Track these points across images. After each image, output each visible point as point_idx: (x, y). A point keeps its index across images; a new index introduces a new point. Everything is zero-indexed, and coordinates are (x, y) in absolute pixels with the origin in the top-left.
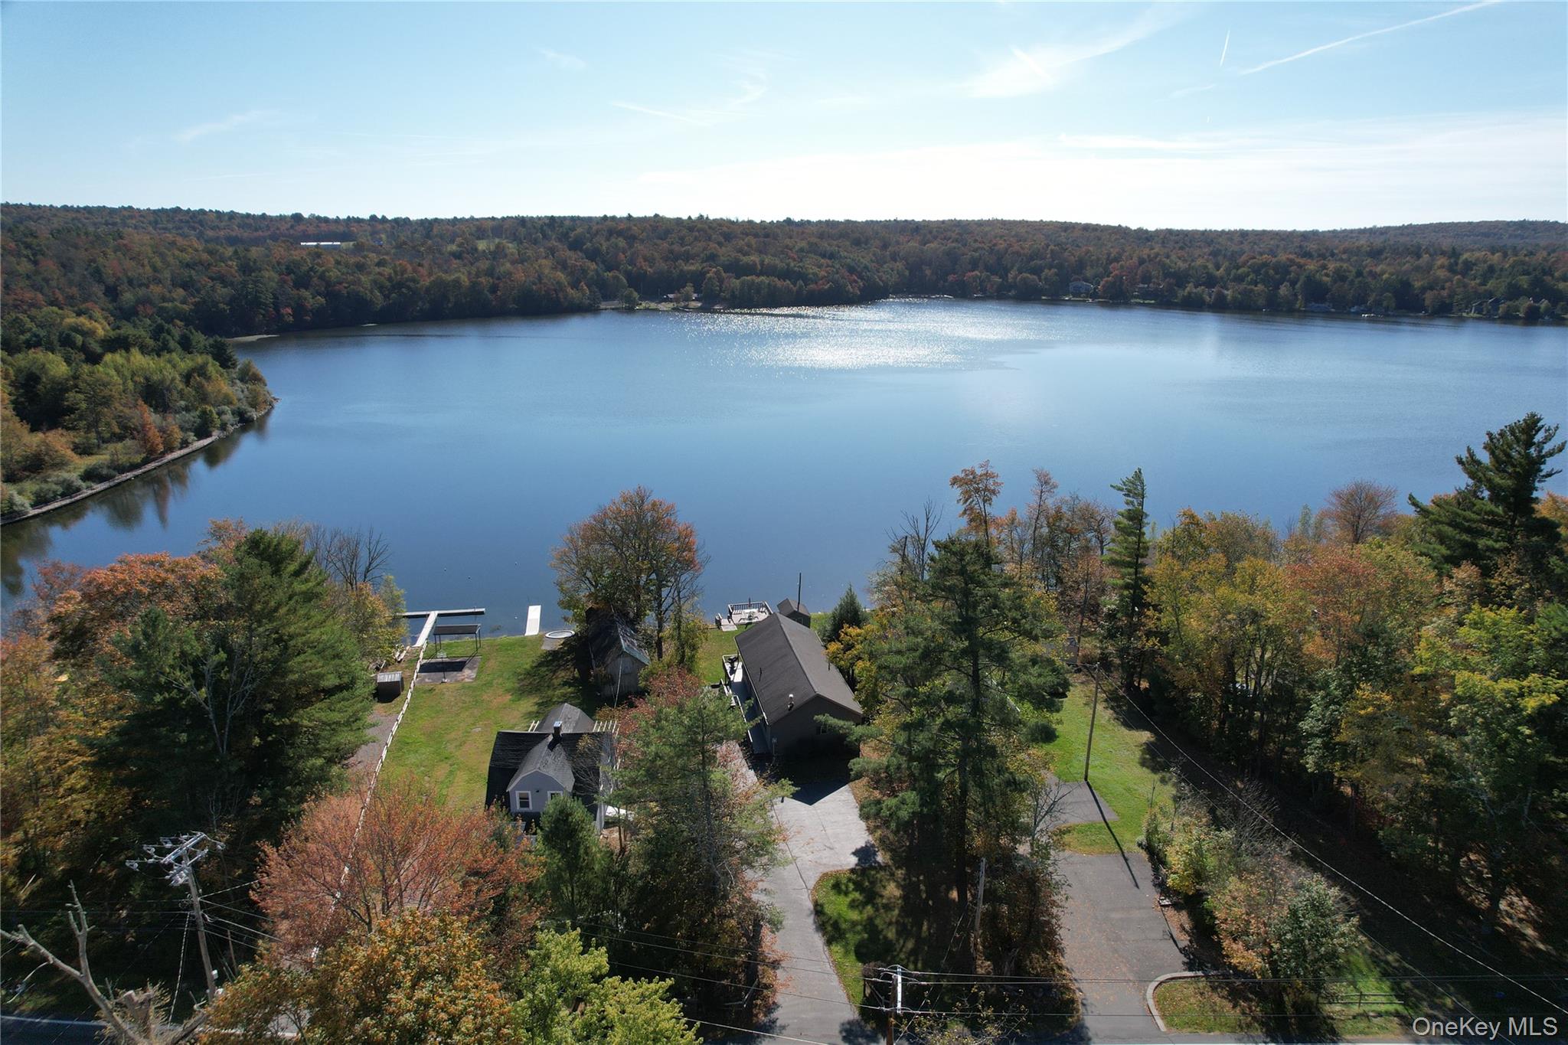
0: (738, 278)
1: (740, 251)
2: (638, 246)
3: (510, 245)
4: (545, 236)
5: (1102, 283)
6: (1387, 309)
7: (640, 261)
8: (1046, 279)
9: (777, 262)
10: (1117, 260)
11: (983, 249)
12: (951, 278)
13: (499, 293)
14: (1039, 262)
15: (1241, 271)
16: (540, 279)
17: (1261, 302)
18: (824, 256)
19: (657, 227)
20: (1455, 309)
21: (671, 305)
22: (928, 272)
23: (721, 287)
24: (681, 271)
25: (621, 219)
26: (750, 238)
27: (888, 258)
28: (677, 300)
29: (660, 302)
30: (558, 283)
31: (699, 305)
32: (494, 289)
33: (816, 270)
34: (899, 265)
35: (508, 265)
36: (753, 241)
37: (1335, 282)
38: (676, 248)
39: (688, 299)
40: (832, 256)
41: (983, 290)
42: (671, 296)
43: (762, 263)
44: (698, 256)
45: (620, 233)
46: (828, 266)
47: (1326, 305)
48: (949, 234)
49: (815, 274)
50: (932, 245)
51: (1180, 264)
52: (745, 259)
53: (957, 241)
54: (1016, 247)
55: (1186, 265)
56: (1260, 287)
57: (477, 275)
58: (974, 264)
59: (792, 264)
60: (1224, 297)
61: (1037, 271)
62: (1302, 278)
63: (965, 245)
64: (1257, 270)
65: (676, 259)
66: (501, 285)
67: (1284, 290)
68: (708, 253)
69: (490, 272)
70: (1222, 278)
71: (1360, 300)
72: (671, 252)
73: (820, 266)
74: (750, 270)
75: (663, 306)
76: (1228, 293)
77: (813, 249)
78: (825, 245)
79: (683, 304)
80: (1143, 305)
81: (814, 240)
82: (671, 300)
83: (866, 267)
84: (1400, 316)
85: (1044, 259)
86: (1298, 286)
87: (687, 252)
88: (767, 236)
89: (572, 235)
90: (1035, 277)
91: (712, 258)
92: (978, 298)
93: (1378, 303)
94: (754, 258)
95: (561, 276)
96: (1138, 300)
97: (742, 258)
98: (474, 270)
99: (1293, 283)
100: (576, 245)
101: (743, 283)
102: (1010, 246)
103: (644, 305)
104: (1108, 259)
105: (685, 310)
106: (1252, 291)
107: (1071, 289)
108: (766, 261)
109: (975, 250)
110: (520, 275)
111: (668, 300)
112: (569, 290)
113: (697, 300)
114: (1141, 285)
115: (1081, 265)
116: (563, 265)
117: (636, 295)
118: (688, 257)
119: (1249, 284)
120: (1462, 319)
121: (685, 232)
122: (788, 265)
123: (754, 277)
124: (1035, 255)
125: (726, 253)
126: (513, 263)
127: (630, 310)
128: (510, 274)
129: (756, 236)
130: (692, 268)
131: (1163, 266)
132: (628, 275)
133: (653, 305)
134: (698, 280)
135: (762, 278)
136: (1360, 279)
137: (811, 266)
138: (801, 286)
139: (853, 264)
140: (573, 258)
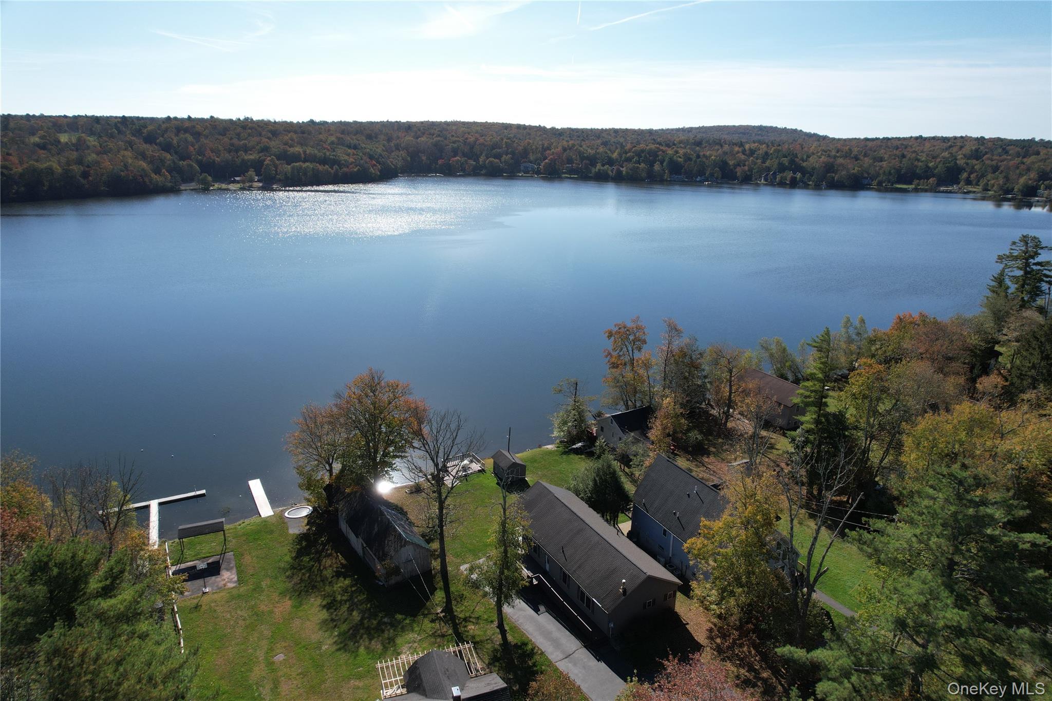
0: (288, 164)
1: (286, 144)
2: (203, 140)
3: (91, 139)
4: (120, 132)
5: (543, 164)
6: (717, 178)
7: (208, 153)
8: (505, 161)
9: (316, 152)
10: (548, 148)
11: (459, 141)
12: (440, 162)
13: (91, 178)
14: (498, 150)
15: (628, 155)
16: (126, 166)
17: (644, 175)
18: (349, 147)
19: (214, 126)
20: (753, 179)
21: (239, 185)
22: (424, 158)
23: (276, 171)
24: (243, 160)
25: (182, 120)
26: (292, 134)
27: (394, 149)
28: (243, 182)
29: (229, 183)
30: (143, 170)
31: (261, 185)
32: (85, 175)
33: (346, 158)
34: (403, 153)
35: (94, 156)
36: (295, 136)
37: (685, 161)
38: (235, 141)
39: (252, 181)
40: (355, 147)
41: (463, 170)
42: (237, 179)
43: (305, 152)
44: (254, 147)
45: (186, 130)
46: (354, 154)
47: (682, 176)
48: (432, 131)
49: (345, 161)
50: (422, 139)
51: (589, 150)
52: (292, 150)
53: (439, 136)
54: (481, 140)
55: (594, 152)
56: (643, 165)
57: (68, 163)
58: (455, 152)
59: (328, 154)
60: (621, 172)
61: (498, 156)
62: (667, 159)
63: (446, 139)
64: (639, 154)
65: (237, 151)
66: (92, 172)
67: (657, 167)
68: (262, 145)
69: (80, 161)
70: (617, 159)
71: (701, 173)
72: (232, 145)
73: (348, 155)
74: (296, 158)
75: (232, 187)
76: (624, 170)
77: (341, 142)
78: (348, 139)
79: (247, 184)
80: (571, 178)
81: (339, 135)
82: (238, 182)
83: (381, 155)
84: (723, 183)
85: (502, 148)
86: (665, 164)
87: (245, 145)
88: (303, 133)
89: (145, 131)
90: (497, 160)
91: (265, 149)
92: (460, 176)
93: (712, 175)
94: (298, 149)
95: (144, 164)
96: (566, 175)
97: (289, 149)
98: (63, 160)
99: (662, 163)
100: (150, 139)
101: (293, 168)
102: (477, 139)
103: (216, 186)
104: (543, 148)
105: (250, 188)
106: (638, 168)
107: (522, 168)
108: (308, 152)
109: (454, 142)
110: (107, 164)
111: (235, 182)
112: (153, 175)
113: (259, 181)
114: (568, 165)
115: (525, 153)
116: (143, 156)
117: (210, 178)
118: (246, 149)
119: (635, 163)
120: (758, 185)
121: (239, 130)
122: (325, 154)
123: (301, 163)
124: (495, 146)
125: (275, 145)
126: (98, 154)
127: (205, 190)
128: (98, 163)
129: (295, 132)
130: (252, 157)
131: (580, 152)
132: (199, 163)
133: (224, 186)
134: (258, 166)
135: (307, 164)
136: (700, 159)
137: (342, 154)
138: (337, 170)
139: (371, 153)
140: (150, 149)
